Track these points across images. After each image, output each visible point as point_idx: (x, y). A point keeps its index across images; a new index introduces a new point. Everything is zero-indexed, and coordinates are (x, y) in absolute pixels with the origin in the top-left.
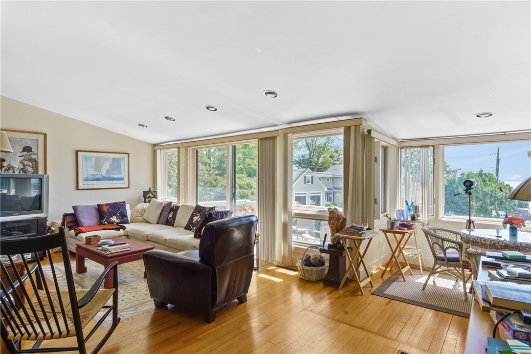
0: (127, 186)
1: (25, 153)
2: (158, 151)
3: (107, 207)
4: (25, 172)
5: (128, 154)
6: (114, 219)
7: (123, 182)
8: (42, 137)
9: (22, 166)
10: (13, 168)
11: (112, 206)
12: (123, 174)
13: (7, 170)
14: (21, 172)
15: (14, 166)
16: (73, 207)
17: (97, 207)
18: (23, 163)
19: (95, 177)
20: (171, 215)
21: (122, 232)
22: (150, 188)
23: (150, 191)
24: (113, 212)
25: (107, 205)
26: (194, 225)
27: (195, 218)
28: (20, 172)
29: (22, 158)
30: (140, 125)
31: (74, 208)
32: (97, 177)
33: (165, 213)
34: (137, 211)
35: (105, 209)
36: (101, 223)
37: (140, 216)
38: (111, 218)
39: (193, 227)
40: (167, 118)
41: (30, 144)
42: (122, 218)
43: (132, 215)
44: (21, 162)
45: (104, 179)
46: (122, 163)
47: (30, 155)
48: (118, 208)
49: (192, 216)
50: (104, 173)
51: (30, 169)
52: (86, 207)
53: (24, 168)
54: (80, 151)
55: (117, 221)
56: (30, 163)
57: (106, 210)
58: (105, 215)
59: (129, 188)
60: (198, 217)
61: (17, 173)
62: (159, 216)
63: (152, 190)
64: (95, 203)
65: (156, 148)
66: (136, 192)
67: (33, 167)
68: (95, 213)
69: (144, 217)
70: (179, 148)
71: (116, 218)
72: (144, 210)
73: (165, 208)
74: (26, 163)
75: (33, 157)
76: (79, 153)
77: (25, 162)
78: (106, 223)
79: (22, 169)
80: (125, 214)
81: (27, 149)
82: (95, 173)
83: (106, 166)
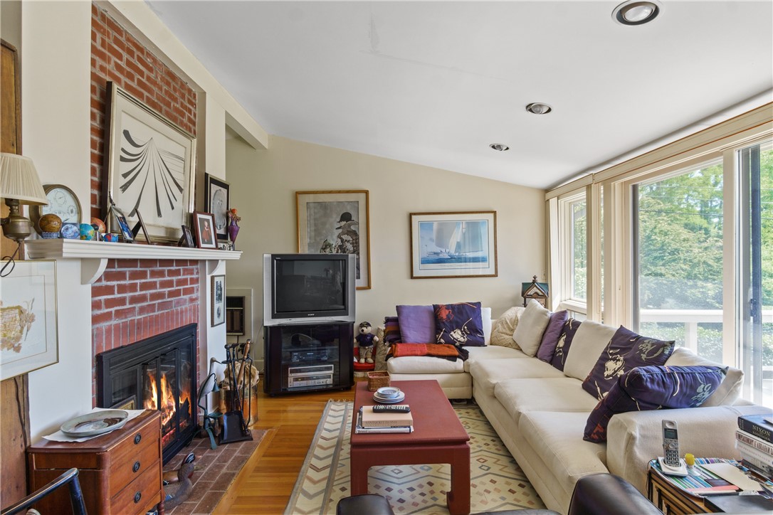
0: (494, 273)
1: (343, 223)
2: (553, 202)
3: (447, 312)
4: (344, 252)
5: (495, 212)
6: (457, 335)
7: (485, 264)
8: (363, 195)
9: (340, 243)
10: (330, 245)
11: (456, 310)
12: (486, 250)
13: (324, 249)
14: (340, 251)
15: (331, 242)
16: (397, 307)
17: (432, 309)
18: (341, 238)
19: (436, 257)
20: (561, 344)
21: (459, 364)
22: (535, 277)
23: (534, 282)
24: (457, 322)
25: (448, 307)
26: (605, 385)
27: (611, 366)
28: (337, 252)
29: (340, 231)
30: (493, 147)
31: (399, 308)
32: (441, 256)
33: (551, 336)
34: (504, 323)
35: (444, 314)
36: (436, 342)
37: (508, 332)
38: (452, 333)
39: (603, 391)
40: (530, 108)
41: (349, 209)
42: (471, 334)
43: (494, 328)
44: (339, 237)
45: (452, 259)
46: (483, 230)
47: (349, 226)
48: (466, 316)
49: (604, 358)
50: (452, 250)
51: (350, 247)
52: (416, 309)
53: (342, 246)
54: (415, 214)
55: (462, 339)
56: (349, 238)
57: (444, 317)
58: (442, 324)
59: (496, 275)
60: (620, 364)
61: (334, 252)
62: (539, 339)
63: (539, 280)
64: (429, 302)
65: (549, 195)
66: (509, 284)
67: (353, 244)
68: (427, 320)
69: (514, 337)
70: (589, 187)
71: (460, 333)
72: (515, 322)
73: (552, 324)
74: (345, 237)
75: (353, 228)
76: (413, 217)
77: (343, 237)
78: (442, 341)
79: (340, 247)
80: (478, 327)
81: (346, 217)
82: (438, 250)
83: (456, 237)
